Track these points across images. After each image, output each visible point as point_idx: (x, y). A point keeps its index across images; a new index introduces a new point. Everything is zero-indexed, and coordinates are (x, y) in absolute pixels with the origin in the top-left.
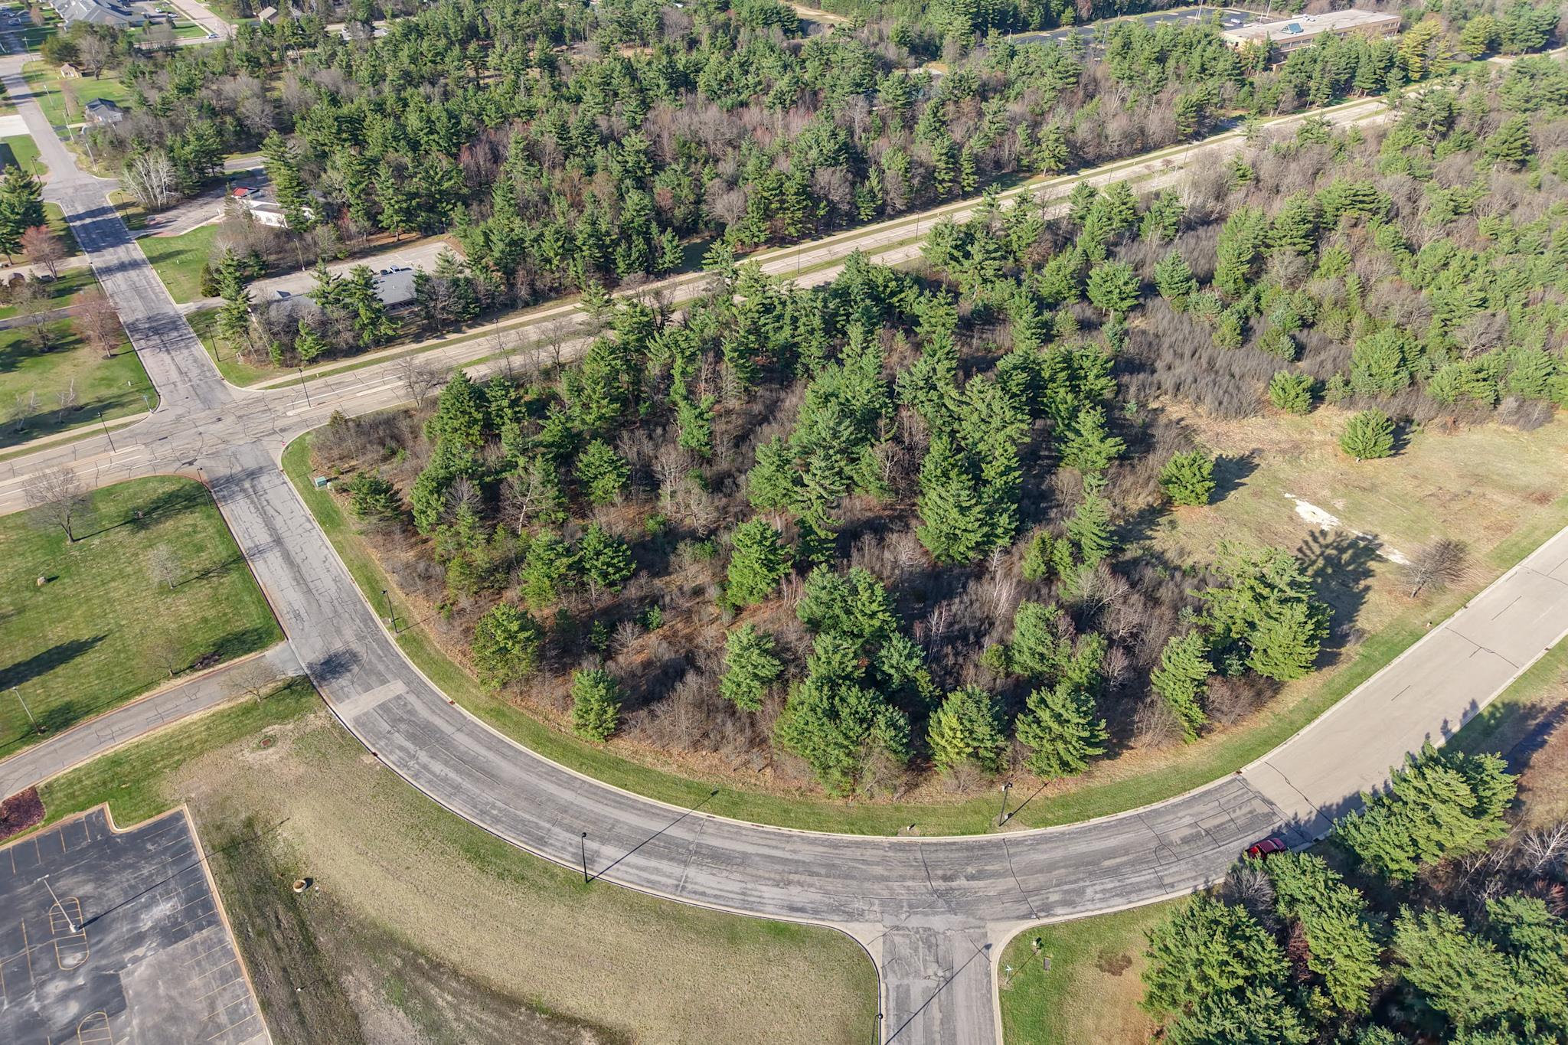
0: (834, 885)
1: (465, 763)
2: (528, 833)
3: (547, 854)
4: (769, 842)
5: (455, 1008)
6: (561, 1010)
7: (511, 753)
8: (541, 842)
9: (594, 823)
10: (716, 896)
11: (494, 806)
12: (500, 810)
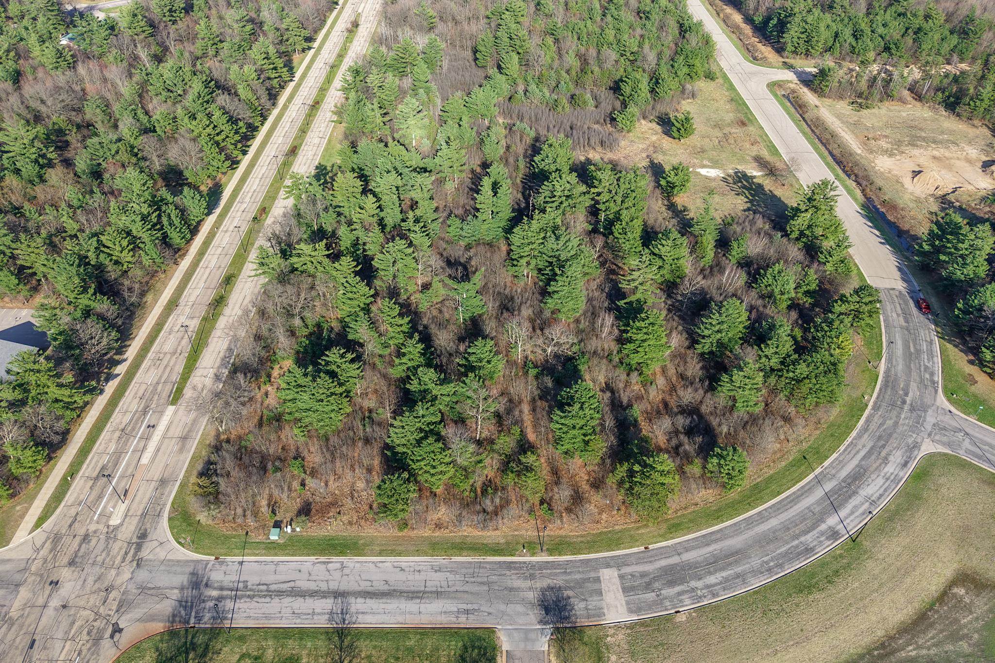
0: (894, 443)
1: (715, 563)
2: (799, 554)
3: (821, 552)
4: (853, 452)
5: (919, 647)
6: (936, 595)
7: (719, 536)
8: (809, 550)
9: (805, 519)
10: (885, 490)
11: (767, 563)
12: (772, 560)
